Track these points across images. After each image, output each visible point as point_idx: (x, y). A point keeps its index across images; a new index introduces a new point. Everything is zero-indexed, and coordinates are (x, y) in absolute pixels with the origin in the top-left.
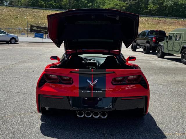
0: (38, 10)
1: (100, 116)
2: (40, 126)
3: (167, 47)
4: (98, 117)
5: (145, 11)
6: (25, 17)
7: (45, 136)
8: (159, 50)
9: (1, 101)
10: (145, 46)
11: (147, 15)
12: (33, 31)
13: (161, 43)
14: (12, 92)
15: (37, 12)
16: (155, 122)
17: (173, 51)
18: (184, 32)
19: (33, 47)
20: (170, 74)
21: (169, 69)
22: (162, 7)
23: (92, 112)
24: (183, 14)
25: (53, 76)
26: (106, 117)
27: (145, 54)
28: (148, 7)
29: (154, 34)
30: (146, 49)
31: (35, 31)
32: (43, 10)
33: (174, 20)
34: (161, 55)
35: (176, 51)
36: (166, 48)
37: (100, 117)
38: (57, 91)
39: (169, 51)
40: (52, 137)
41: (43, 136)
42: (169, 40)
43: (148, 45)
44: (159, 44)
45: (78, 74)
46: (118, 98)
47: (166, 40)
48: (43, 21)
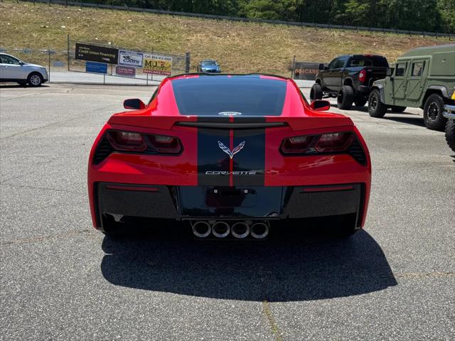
0: (94, 10)
1: (250, 234)
2: (101, 262)
3: (391, 92)
4: (245, 235)
5: (339, 15)
6: (64, 27)
7: (113, 285)
8: (374, 99)
9: (4, 207)
10: (341, 92)
11: (343, 24)
12: (81, 58)
13: (379, 84)
14: (30, 187)
15: (90, 15)
16: (380, 248)
17: (405, 100)
18: (431, 56)
19: (82, 94)
20: (401, 148)
21: (398, 139)
22: (377, 8)
23: (231, 223)
24: (423, 24)
25: (130, 134)
26: (264, 235)
27: (340, 109)
28: (346, 8)
29: (362, 63)
30: (344, 97)
31: (86, 57)
32: (105, 10)
33: (403, 37)
34: (377, 111)
35: (413, 101)
36: (390, 94)
37: (250, 236)
38: (141, 173)
39: (396, 101)
40: (131, 287)
41: (109, 284)
42: (396, 75)
43: (348, 88)
44: (374, 85)
45: (196, 129)
46: (295, 188)
47: (390, 76)
48: (107, 35)
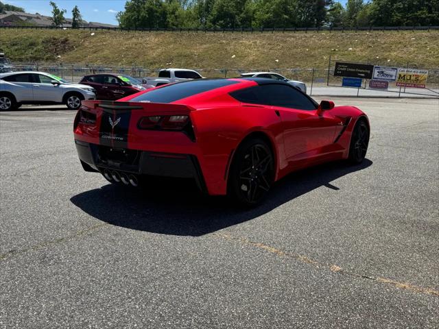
0: (381, 33)
6: (351, 49)
12: (339, 75)
15: (376, 37)
23: (119, 173)
31: (343, 74)
48: (388, 53)
